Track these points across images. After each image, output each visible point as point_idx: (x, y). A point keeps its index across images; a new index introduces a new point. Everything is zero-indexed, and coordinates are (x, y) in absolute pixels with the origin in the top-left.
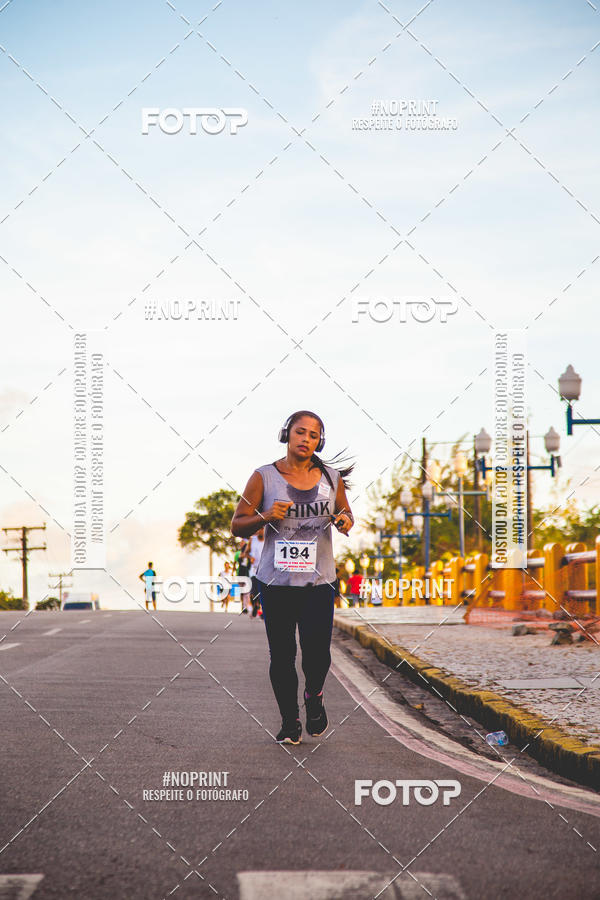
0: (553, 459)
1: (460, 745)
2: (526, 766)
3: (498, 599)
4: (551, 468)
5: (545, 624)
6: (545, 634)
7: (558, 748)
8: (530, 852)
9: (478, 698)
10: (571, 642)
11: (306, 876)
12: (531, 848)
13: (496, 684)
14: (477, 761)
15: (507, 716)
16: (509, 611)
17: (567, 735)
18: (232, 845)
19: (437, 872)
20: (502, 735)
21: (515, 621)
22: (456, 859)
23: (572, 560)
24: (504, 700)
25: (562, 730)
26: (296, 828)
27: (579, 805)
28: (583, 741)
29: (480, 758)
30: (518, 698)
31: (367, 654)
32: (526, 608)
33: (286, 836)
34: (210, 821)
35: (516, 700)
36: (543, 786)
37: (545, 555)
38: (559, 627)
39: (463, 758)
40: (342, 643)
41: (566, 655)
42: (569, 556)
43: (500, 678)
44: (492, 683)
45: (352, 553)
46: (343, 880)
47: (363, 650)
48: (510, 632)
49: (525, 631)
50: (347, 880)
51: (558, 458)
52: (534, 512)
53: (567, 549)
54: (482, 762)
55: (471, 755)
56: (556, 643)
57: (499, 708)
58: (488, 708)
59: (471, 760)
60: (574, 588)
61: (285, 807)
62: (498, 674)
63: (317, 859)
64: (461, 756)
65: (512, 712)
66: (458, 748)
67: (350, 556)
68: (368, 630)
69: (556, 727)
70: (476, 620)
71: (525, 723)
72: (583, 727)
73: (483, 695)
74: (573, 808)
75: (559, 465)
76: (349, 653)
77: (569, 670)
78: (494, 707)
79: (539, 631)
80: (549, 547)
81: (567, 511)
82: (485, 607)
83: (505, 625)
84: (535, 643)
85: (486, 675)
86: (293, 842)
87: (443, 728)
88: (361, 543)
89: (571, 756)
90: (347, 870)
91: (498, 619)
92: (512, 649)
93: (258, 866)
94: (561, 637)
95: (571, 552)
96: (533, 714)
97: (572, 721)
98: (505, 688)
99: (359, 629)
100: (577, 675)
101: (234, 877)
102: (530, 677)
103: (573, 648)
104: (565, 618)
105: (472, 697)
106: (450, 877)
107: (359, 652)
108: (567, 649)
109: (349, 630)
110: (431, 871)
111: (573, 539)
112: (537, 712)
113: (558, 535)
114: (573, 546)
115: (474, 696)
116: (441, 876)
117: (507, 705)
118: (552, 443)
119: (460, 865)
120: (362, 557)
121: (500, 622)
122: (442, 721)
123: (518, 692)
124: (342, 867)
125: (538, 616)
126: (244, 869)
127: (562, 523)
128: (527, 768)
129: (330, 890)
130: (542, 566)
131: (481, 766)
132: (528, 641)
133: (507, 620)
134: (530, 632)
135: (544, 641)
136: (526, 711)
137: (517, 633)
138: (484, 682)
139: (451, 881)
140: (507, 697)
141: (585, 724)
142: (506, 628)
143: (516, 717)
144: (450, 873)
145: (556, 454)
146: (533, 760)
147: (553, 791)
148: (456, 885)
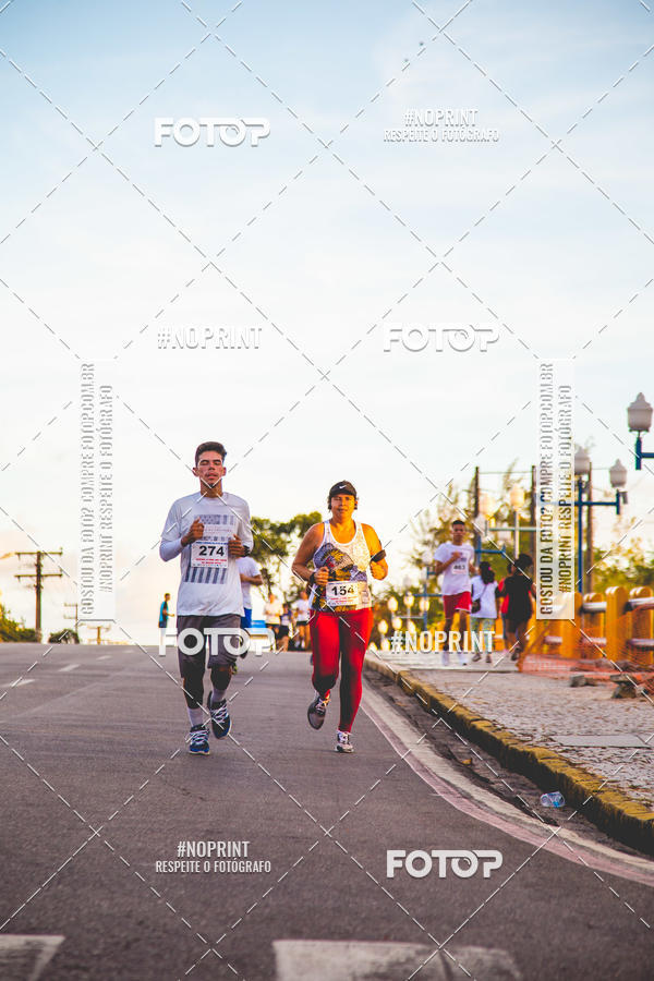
0: (618, 495)
1: (512, 807)
2: (584, 831)
3: (554, 646)
4: (617, 504)
5: (606, 675)
6: (605, 686)
7: (620, 812)
8: (590, 927)
9: (533, 754)
10: (634, 696)
11: (348, 947)
12: (592, 923)
13: (552, 740)
14: (531, 825)
15: (564, 775)
16: (566, 659)
17: (630, 799)
18: (267, 911)
19: (490, 946)
20: (558, 796)
21: (573, 670)
22: (510, 932)
23: (636, 606)
24: (561, 758)
25: (624, 793)
26: (336, 893)
27: (643, 877)
28: (647, 805)
29: (534, 821)
30: (576, 756)
31: (410, 702)
32: (585, 657)
33: (326, 901)
34: (243, 883)
35: (574, 758)
36: (603, 855)
37: (607, 598)
38: (621, 679)
39: (517, 821)
40: (384, 689)
41: (628, 710)
42: (633, 601)
43: (556, 734)
44: (548, 738)
45: (396, 590)
46: (387, 953)
47: (407, 698)
48: (567, 683)
49: (584, 682)
50: (392, 953)
51: (624, 494)
52: (595, 551)
53: (632, 593)
54: (536, 826)
55: (525, 818)
56: (618, 697)
57: (555, 766)
58: (543, 766)
59: (525, 823)
60: (637, 636)
61: (323, 870)
62: (554, 729)
63: (358, 929)
64: (514, 818)
65: (569, 772)
66: (510, 810)
67: (392, 593)
68: (412, 675)
69: (619, 791)
70: (530, 668)
71: (583, 784)
72: (646, 790)
73: (538, 752)
74: (636, 879)
75: (625, 502)
76: (391, 700)
77: (631, 727)
78: (549, 766)
79: (599, 683)
80: (611, 590)
81: (630, 551)
82: (540, 654)
83: (562, 674)
84: (594, 696)
85: (540, 730)
86: (333, 909)
87: (494, 786)
88: (406, 579)
89: (634, 822)
90: (391, 941)
91: (554, 668)
92: (569, 702)
93: (296, 934)
94: (623, 689)
95: (636, 596)
96: (593, 775)
97: (635, 784)
98: (562, 745)
99: (402, 674)
100: (641, 732)
101: (270, 946)
102: (589, 733)
103: (636, 702)
104: (627, 668)
105: (526, 754)
106: (503, 953)
107: (402, 699)
108: (629, 703)
109: (392, 676)
110: (482, 945)
111: (637, 583)
112: (596, 772)
113: (621, 577)
114: (638, 590)
115: (529, 753)
116: (493, 951)
117: (564, 763)
118: (618, 478)
119: (515, 939)
120: (405, 594)
121: (556, 672)
122: (492, 779)
123: (576, 750)
124: (386, 938)
125: (598, 666)
126: (280, 937)
127: (624, 564)
128: (584, 833)
129: (373, 963)
130: (603, 611)
131: (535, 830)
132: (587, 694)
133: (564, 669)
134: (589, 683)
135: (604, 693)
136: (584, 771)
137: (575, 684)
138: (538, 737)
139: (505, 957)
140: (564, 754)
141: (649, 787)
142: (563, 678)
143: (574, 778)
144: (503, 948)
145: (622, 490)
146: (591, 825)
147: (615, 860)
148: (511, 961)
